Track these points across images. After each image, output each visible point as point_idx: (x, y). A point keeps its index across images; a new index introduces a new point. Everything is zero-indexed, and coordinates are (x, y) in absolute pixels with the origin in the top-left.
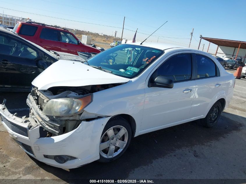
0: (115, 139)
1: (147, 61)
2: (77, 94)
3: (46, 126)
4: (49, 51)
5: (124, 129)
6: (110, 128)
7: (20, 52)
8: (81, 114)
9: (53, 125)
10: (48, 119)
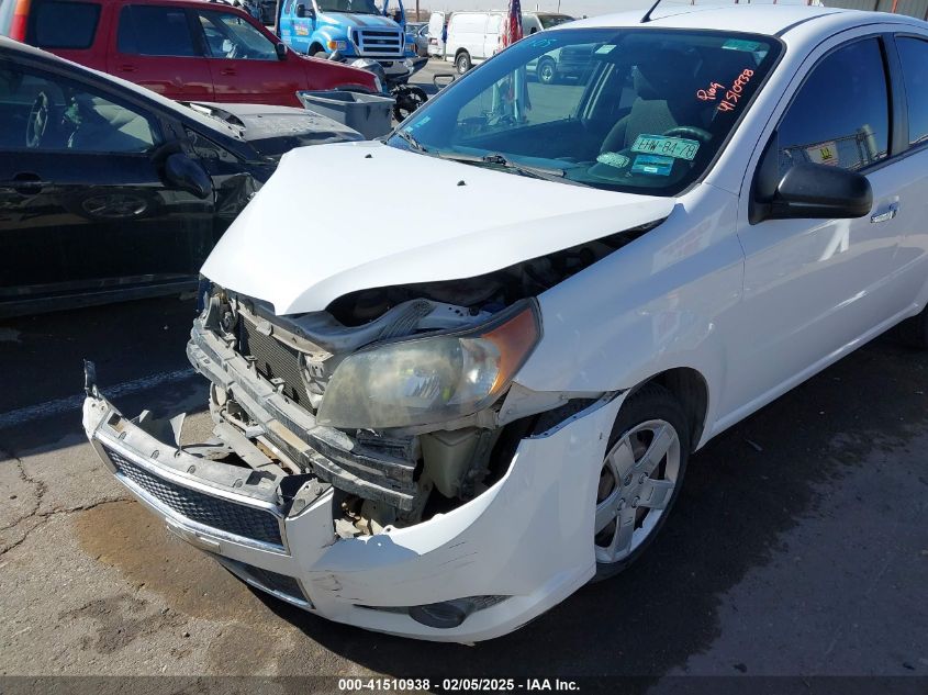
0: (635, 480)
1: (720, 95)
2: (463, 310)
3: (337, 471)
4: (188, 105)
5: (667, 431)
6: (620, 437)
7: (70, 126)
8: (501, 401)
9: (380, 467)
10: (347, 444)
